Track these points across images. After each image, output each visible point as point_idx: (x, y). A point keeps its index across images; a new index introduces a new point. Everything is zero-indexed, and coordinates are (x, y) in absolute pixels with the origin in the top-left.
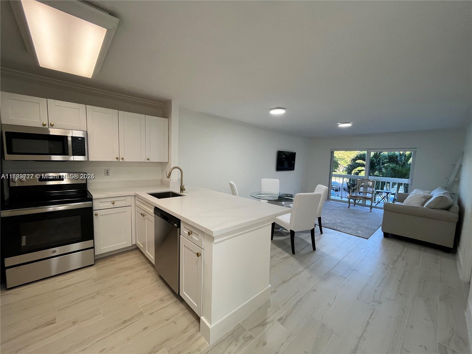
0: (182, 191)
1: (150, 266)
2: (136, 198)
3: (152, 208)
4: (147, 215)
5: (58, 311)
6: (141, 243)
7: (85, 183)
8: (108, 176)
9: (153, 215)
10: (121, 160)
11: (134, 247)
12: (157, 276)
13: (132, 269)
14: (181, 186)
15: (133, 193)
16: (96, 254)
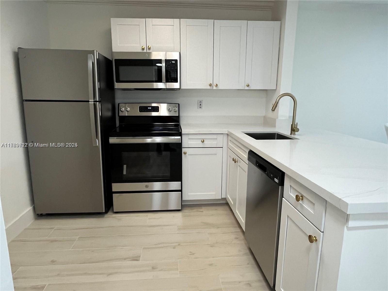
0: (293, 132)
1: (240, 231)
2: (229, 138)
3: (246, 152)
4: (240, 162)
5: (143, 248)
6: (231, 198)
7: (178, 115)
8: (200, 110)
9: (247, 161)
10: (215, 88)
11: (224, 202)
12: (246, 248)
13: (217, 228)
14: (292, 125)
15: (225, 131)
16: (183, 199)
